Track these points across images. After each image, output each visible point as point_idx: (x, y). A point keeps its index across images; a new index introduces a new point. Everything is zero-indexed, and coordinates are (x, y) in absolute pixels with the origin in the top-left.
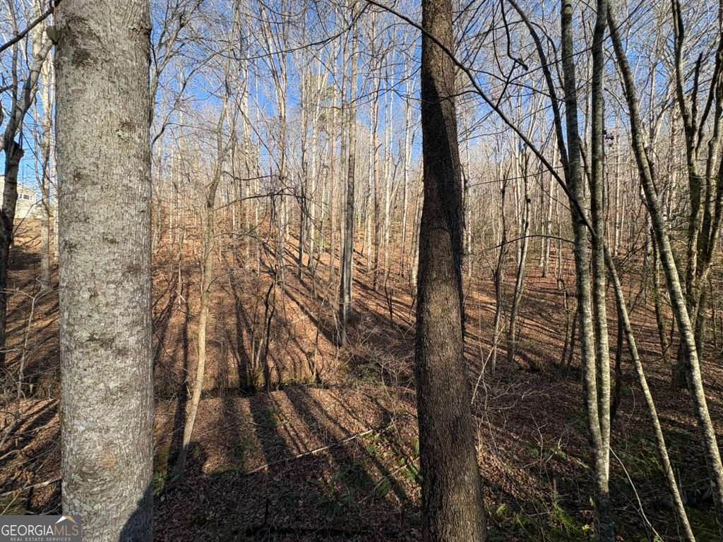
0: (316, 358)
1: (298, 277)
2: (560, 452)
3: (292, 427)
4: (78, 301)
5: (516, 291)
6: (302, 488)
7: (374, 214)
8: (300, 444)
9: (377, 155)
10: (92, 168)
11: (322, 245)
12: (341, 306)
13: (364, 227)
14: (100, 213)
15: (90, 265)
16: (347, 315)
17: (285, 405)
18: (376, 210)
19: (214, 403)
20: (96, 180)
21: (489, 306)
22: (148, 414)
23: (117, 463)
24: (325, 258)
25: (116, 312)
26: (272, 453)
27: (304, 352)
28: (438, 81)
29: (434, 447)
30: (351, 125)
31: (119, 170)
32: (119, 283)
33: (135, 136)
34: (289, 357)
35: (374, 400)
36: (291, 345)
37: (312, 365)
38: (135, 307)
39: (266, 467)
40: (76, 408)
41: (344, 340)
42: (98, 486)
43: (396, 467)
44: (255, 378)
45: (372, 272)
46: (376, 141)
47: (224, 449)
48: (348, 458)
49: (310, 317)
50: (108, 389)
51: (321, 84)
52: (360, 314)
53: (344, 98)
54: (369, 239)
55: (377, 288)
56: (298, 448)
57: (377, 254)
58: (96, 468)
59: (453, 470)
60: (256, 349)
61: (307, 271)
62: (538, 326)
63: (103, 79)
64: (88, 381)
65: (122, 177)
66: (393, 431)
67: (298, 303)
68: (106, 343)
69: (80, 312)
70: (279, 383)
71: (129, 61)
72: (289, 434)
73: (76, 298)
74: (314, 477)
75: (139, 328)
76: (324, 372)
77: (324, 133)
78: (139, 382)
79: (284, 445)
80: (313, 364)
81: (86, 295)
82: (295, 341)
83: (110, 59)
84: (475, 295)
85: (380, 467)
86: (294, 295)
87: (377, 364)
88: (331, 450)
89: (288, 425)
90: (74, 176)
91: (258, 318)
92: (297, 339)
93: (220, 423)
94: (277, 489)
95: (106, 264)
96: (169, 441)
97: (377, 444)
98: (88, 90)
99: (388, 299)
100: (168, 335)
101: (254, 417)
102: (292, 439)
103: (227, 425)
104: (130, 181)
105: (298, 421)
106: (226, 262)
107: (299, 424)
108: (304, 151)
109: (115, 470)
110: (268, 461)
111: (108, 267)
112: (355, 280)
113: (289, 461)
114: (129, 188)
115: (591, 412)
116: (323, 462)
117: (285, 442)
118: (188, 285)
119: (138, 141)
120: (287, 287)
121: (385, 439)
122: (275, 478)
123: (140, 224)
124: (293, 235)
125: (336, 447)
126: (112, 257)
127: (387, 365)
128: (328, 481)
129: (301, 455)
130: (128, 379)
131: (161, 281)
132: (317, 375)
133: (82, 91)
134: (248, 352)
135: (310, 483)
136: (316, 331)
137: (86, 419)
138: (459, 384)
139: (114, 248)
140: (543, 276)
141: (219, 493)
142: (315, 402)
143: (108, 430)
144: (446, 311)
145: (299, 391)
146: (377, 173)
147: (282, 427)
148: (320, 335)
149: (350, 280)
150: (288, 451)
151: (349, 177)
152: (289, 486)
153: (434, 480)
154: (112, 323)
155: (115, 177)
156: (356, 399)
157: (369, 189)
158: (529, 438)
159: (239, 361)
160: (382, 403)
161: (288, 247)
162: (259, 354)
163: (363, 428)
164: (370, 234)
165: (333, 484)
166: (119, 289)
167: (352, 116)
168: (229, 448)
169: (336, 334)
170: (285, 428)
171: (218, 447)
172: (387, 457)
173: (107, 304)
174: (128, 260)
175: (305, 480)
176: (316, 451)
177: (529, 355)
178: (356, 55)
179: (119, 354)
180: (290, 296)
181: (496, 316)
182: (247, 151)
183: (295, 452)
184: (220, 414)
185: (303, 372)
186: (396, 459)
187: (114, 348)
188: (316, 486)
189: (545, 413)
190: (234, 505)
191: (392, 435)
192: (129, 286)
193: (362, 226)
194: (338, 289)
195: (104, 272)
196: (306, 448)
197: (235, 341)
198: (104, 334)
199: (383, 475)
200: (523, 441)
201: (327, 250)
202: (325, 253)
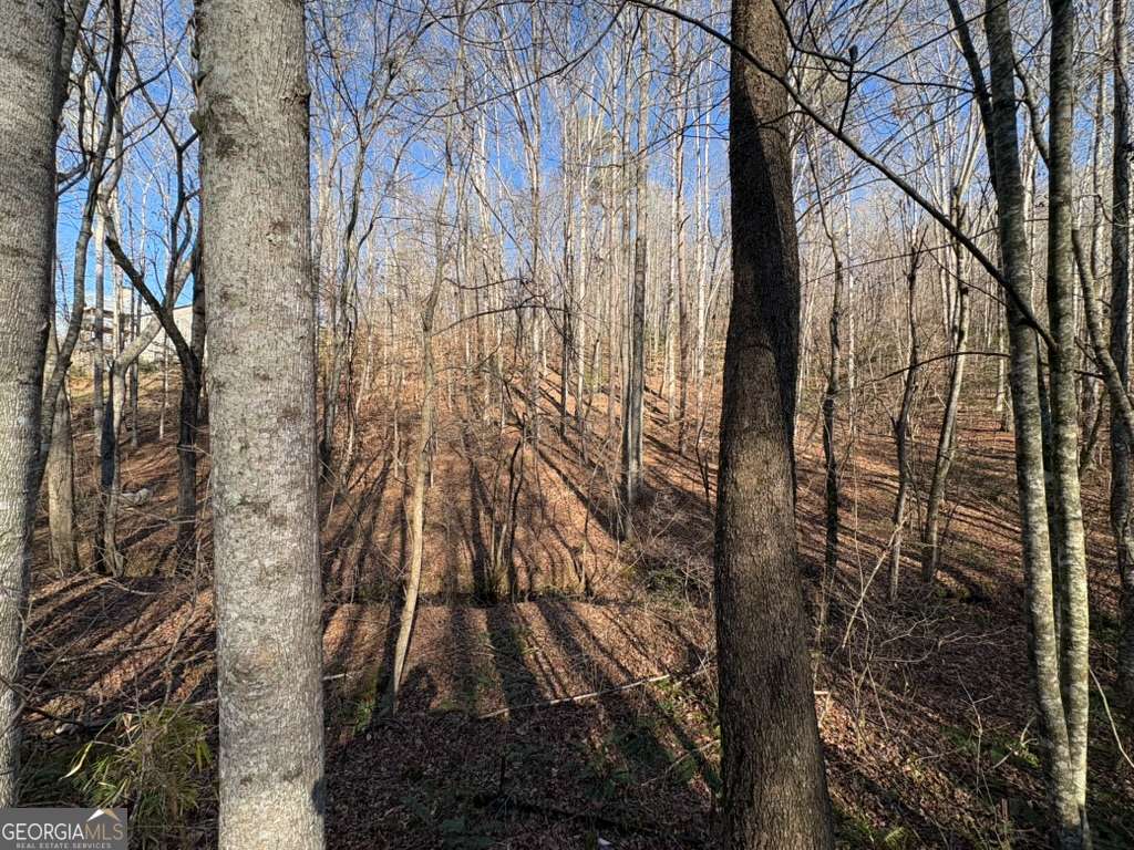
0: (586, 557)
1: (561, 432)
2: (1026, 753)
3: (545, 657)
4: (228, 454)
5: (939, 456)
6: (557, 750)
7: (678, 330)
8: (556, 684)
9: (682, 234)
10: (240, 285)
11: (597, 382)
12: (624, 477)
13: (663, 351)
14: (251, 340)
15: (240, 409)
16: (632, 491)
17: (538, 625)
18: (681, 323)
19: (440, 612)
20: (244, 300)
21: (886, 481)
23: (275, 664)
24: (600, 402)
25: (271, 469)
26: (514, 693)
27: (567, 546)
28: (757, 101)
30: (638, 190)
31: (271, 286)
32: (273, 432)
33: (290, 239)
34: (545, 553)
35: (673, 627)
36: (549, 535)
37: (578, 567)
38: (294, 463)
39: (506, 711)
40: (229, 588)
41: (629, 531)
42: (254, 689)
43: (708, 739)
44: (495, 582)
45: (677, 423)
46: (682, 212)
47: (450, 679)
48: (629, 714)
49: (577, 492)
50: (263, 567)
51: (592, 131)
52: (655, 490)
53: (626, 149)
54: (672, 370)
55: (684, 449)
56: (554, 690)
57: (683, 394)
58: (251, 667)
60: (498, 539)
61: (573, 423)
62: (987, 521)
63: (249, 169)
64: (241, 556)
65: (275, 295)
66: (704, 680)
67: (559, 472)
68: (260, 508)
69: (231, 468)
70: (529, 590)
71: (281, 142)
72: (541, 667)
73: (226, 450)
74: (575, 736)
75: (299, 491)
76: (597, 578)
77: (598, 208)
78: (301, 562)
79: (532, 682)
80: (581, 566)
81: (237, 447)
82: (555, 530)
83: (258, 143)
84: (861, 462)
85: (680, 735)
86: (554, 459)
87: (679, 572)
88: (603, 699)
89: (539, 653)
90: (221, 297)
91: (500, 491)
92: (557, 526)
93: (445, 641)
94: (521, 747)
95: (257, 407)
96: (379, 659)
97: (677, 698)
98: (234, 187)
99: (702, 467)
101: (492, 637)
102: (545, 675)
103: (454, 645)
104: (285, 299)
105: (554, 650)
106: (457, 411)
107: (556, 654)
108: (568, 238)
109: (273, 673)
110: (510, 703)
111: (260, 412)
112: (648, 437)
113: (539, 707)
114: (283, 308)
115: (1042, 673)
116: (590, 715)
117: (534, 678)
118: (408, 444)
119: (294, 244)
120: (544, 448)
121: (691, 692)
122: (518, 730)
123: (299, 354)
124: (552, 368)
125: (610, 694)
126: (265, 399)
127: (695, 572)
128: (598, 745)
129: (557, 701)
130: (286, 556)
131: (373, 439)
132: (587, 582)
133: (227, 189)
134: (486, 542)
135: (569, 745)
136: (585, 515)
137: (239, 603)
139: (267, 386)
140: (1002, 430)
141: (441, 740)
142: (581, 623)
143: (264, 620)
144: (765, 482)
145: (558, 605)
146: (683, 262)
147: (532, 657)
148: (592, 521)
149: (638, 437)
150: (539, 693)
151: (636, 273)
152: (538, 744)
154: (267, 483)
155: (267, 295)
156: (646, 622)
157: (671, 291)
158: (960, 720)
159: (474, 554)
160: (689, 634)
161: (545, 387)
162: (501, 546)
163: (656, 672)
164: (672, 362)
165: (603, 750)
166: (274, 439)
167: (640, 176)
168: (457, 679)
169: (615, 521)
170: (536, 658)
171: (441, 674)
172: (693, 720)
173: (260, 458)
174: (284, 402)
175: (562, 738)
176: (580, 697)
177: (968, 573)
178: (647, 76)
179: (275, 523)
180: (547, 461)
181: (899, 500)
182: (485, 246)
183: (548, 695)
184: (446, 629)
185: (565, 577)
186: (708, 727)
187: (269, 516)
188: (578, 750)
189: (995, 678)
190: (461, 761)
191: (702, 688)
192: (285, 435)
193: (660, 350)
194: (619, 449)
195: (256, 417)
196: (564, 691)
197: (468, 526)
198: (257, 496)
199: (685, 747)
200: (948, 724)
201: (604, 390)
202: (602, 395)
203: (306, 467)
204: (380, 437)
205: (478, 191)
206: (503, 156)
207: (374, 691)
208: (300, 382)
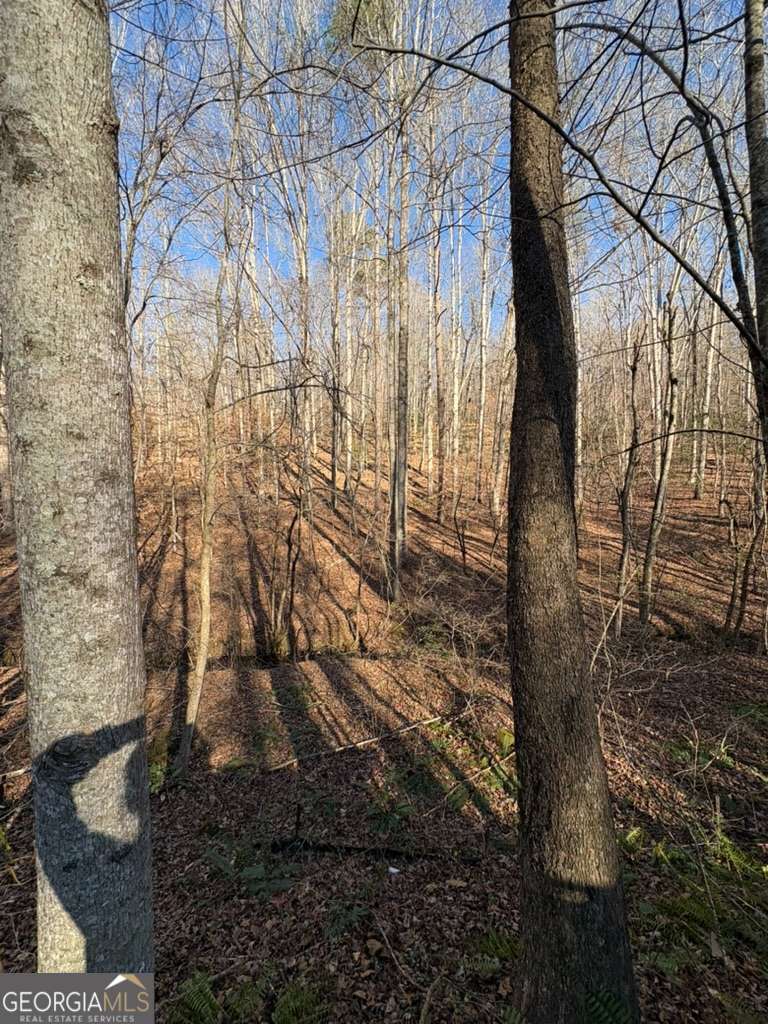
0: (359, 617)
1: (330, 505)
2: (725, 757)
3: (328, 709)
4: (39, 521)
5: (653, 520)
6: (345, 792)
7: (436, 412)
8: (340, 733)
9: (439, 326)
10: (48, 332)
11: (364, 460)
12: (392, 544)
13: (423, 432)
14: (61, 396)
15: (51, 471)
16: (400, 557)
17: (319, 680)
18: (439, 406)
19: (227, 675)
20: (53, 349)
21: (611, 543)
22: (137, 680)
24: (368, 477)
25: (89, 536)
26: (302, 744)
27: (342, 609)
28: (538, 192)
29: (537, 740)
30: (401, 283)
31: (82, 335)
32: (90, 496)
33: (103, 285)
34: (322, 616)
35: (442, 676)
36: (324, 599)
37: (353, 627)
38: (113, 530)
39: (295, 762)
40: (43, 667)
41: (397, 592)
42: (76, 772)
43: (476, 769)
44: (276, 644)
45: (435, 496)
46: (438, 306)
47: (239, 736)
48: (407, 754)
49: (349, 560)
50: (83, 643)
51: (356, 226)
52: (419, 555)
53: (391, 243)
54: (431, 449)
55: (442, 519)
56: (337, 738)
57: (441, 470)
58: (72, 749)
59: (567, 774)
60: (277, 606)
61: (344, 496)
62: (687, 572)
63: (55, 200)
64: (56, 631)
65: (88, 345)
66: (471, 720)
67: (332, 542)
68: (78, 579)
69: (42, 536)
70: (309, 650)
71: (90, 174)
72: (324, 719)
73: (36, 517)
75: (120, 560)
76: (370, 636)
77: (362, 299)
78: (123, 635)
79: (317, 734)
80: (355, 625)
81: (49, 512)
82: (329, 594)
83: (64, 171)
84: (588, 527)
85: (453, 768)
86: (326, 530)
87: (446, 626)
88: (383, 742)
89: (322, 707)
90: (25, 344)
91: (279, 562)
92: (332, 591)
93: (233, 701)
94: (310, 792)
95: (71, 468)
96: (167, 724)
97: (447, 737)
98: (37, 219)
99: (459, 535)
100: (162, 585)
101: (277, 694)
102: (329, 726)
103: (241, 705)
104: (99, 350)
105: (337, 703)
106: (232, 487)
107: (338, 706)
108: (335, 326)
110: (298, 754)
111: (75, 474)
112: (411, 509)
113: (325, 755)
114: (97, 361)
116: (372, 759)
117: (319, 730)
118: (185, 518)
119: (107, 291)
120: (317, 520)
121: (459, 730)
122: (307, 777)
123: (115, 412)
124: (322, 447)
125: (390, 740)
126: (80, 460)
127: (460, 626)
128: (380, 784)
129: (342, 748)
130: (108, 629)
131: (150, 515)
132: (361, 641)
133: (29, 221)
134: (266, 608)
135: (355, 787)
136: (357, 580)
137: (57, 682)
138: (575, 649)
139: (82, 446)
140: (695, 498)
141: (234, 794)
142: (359, 677)
143: (86, 698)
144: (554, 541)
145: (337, 662)
146: (440, 351)
147: (316, 710)
148: (364, 585)
149: (403, 509)
150: (324, 743)
151: (399, 360)
152: (327, 789)
153: (537, 787)
154: (84, 551)
155: (78, 344)
156: (417, 675)
157: (429, 377)
158: (675, 734)
159: (255, 619)
160: (454, 680)
161: (317, 464)
162: (281, 611)
163: (427, 714)
164: (431, 442)
165: (386, 789)
166: (91, 504)
167: (402, 270)
168: (245, 736)
169: (385, 584)
170: (320, 712)
171: (231, 733)
172: (462, 755)
173: (76, 524)
174: (101, 464)
175: (348, 782)
176: (362, 743)
177: (673, 615)
178: (407, 177)
179: (95, 594)
180: (320, 531)
181: (622, 557)
182: (256, 331)
183: (333, 743)
184: (232, 690)
185: (341, 636)
186: (475, 759)
187: (88, 587)
188: (364, 790)
189: (699, 699)
190: (255, 811)
191: (468, 725)
192: (104, 500)
193: (419, 431)
194: (387, 520)
195: (70, 479)
196: (348, 739)
197: (248, 594)
198: (72, 567)
199: (457, 779)
200: (666, 739)
201: (370, 467)
202: (368, 471)
203: (126, 534)
204: (157, 513)
205: (249, 277)
206: (272, 245)
207: (165, 754)
208: (116, 442)
